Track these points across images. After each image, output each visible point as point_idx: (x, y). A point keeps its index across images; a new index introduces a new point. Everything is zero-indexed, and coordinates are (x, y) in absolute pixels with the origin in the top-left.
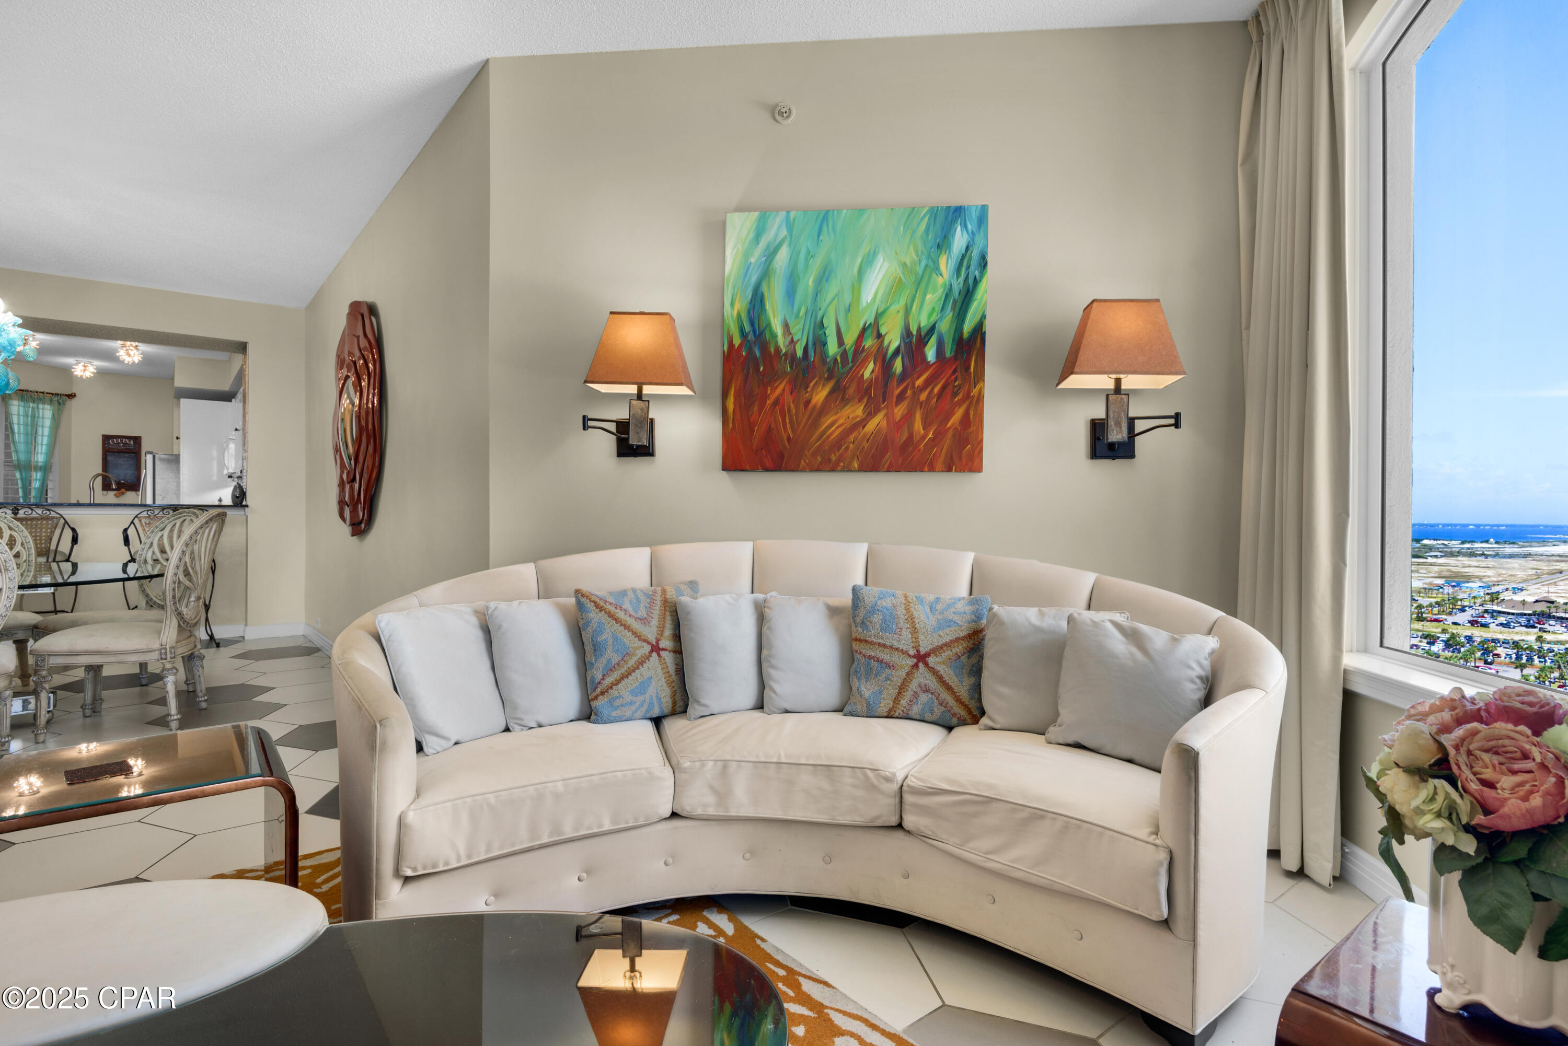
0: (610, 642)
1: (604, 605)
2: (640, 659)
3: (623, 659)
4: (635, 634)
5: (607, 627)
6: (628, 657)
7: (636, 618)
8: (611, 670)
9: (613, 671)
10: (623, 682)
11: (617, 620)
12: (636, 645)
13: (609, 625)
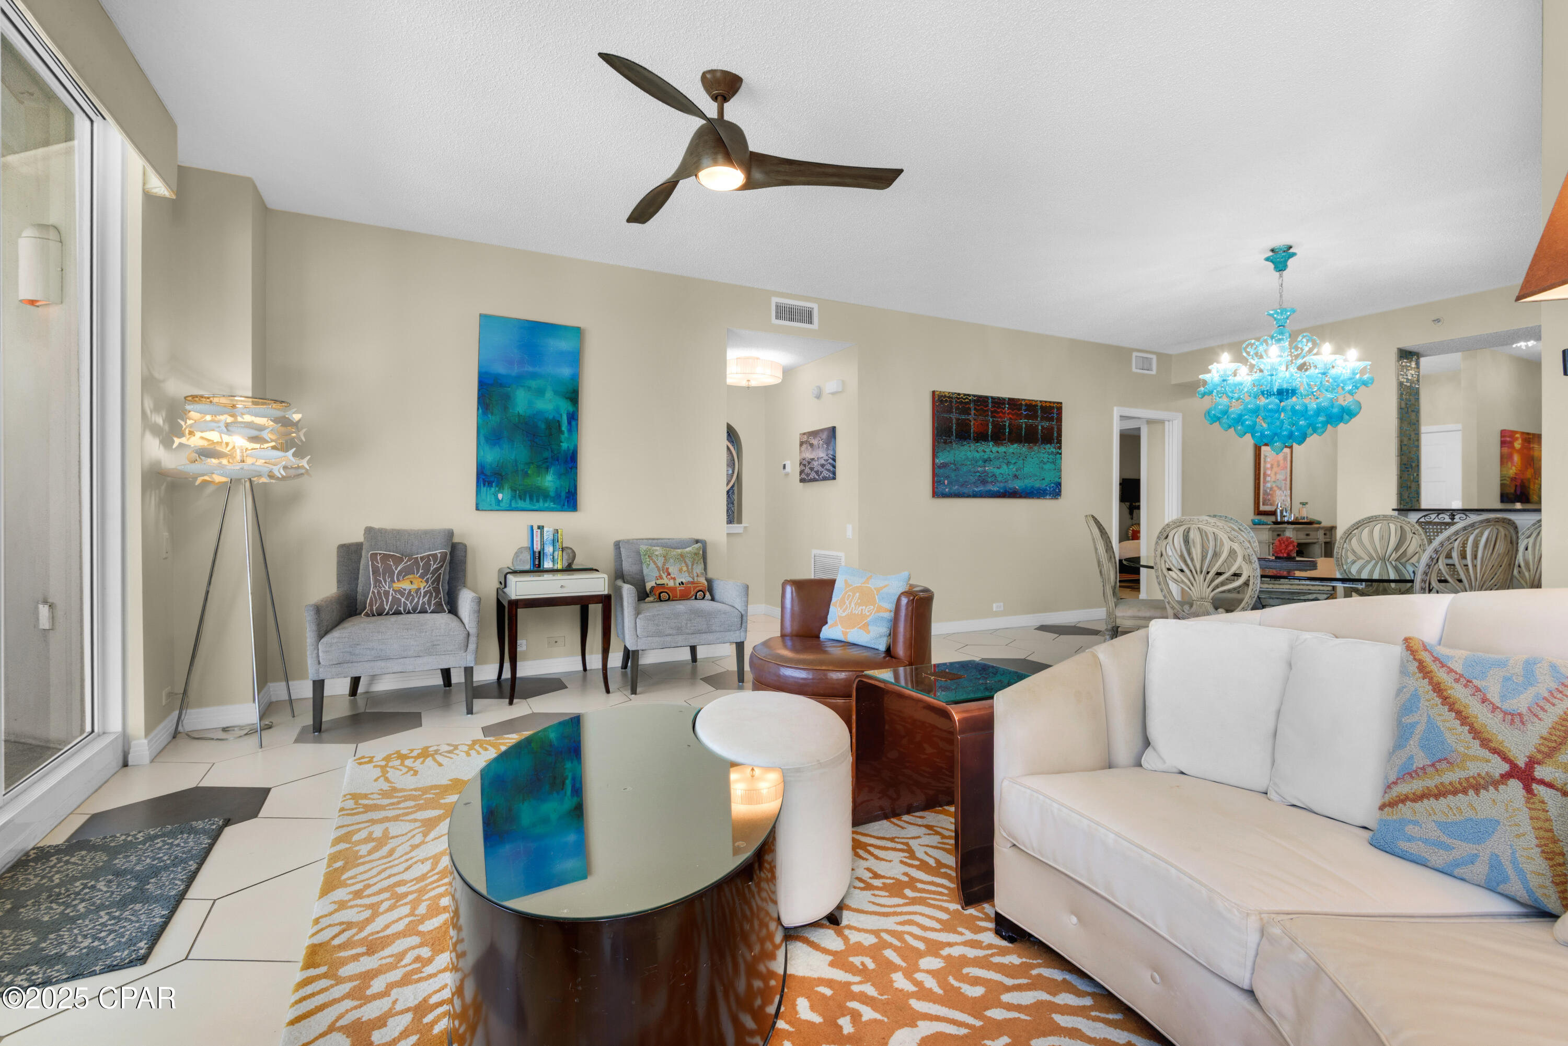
0: (1420, 729)
1: (1436, 670)
2: (1474, 778)
3: (1433, 765)
4: (1475, 732)
5: (1423, 704)
6: (1444, 765)
7: (1505, 713)
8: (1410, 774)
9: (1412, 777)
10: (1425, 801)
11: (1445, 700)
12: (1471, 752)
13: (1427, 704)
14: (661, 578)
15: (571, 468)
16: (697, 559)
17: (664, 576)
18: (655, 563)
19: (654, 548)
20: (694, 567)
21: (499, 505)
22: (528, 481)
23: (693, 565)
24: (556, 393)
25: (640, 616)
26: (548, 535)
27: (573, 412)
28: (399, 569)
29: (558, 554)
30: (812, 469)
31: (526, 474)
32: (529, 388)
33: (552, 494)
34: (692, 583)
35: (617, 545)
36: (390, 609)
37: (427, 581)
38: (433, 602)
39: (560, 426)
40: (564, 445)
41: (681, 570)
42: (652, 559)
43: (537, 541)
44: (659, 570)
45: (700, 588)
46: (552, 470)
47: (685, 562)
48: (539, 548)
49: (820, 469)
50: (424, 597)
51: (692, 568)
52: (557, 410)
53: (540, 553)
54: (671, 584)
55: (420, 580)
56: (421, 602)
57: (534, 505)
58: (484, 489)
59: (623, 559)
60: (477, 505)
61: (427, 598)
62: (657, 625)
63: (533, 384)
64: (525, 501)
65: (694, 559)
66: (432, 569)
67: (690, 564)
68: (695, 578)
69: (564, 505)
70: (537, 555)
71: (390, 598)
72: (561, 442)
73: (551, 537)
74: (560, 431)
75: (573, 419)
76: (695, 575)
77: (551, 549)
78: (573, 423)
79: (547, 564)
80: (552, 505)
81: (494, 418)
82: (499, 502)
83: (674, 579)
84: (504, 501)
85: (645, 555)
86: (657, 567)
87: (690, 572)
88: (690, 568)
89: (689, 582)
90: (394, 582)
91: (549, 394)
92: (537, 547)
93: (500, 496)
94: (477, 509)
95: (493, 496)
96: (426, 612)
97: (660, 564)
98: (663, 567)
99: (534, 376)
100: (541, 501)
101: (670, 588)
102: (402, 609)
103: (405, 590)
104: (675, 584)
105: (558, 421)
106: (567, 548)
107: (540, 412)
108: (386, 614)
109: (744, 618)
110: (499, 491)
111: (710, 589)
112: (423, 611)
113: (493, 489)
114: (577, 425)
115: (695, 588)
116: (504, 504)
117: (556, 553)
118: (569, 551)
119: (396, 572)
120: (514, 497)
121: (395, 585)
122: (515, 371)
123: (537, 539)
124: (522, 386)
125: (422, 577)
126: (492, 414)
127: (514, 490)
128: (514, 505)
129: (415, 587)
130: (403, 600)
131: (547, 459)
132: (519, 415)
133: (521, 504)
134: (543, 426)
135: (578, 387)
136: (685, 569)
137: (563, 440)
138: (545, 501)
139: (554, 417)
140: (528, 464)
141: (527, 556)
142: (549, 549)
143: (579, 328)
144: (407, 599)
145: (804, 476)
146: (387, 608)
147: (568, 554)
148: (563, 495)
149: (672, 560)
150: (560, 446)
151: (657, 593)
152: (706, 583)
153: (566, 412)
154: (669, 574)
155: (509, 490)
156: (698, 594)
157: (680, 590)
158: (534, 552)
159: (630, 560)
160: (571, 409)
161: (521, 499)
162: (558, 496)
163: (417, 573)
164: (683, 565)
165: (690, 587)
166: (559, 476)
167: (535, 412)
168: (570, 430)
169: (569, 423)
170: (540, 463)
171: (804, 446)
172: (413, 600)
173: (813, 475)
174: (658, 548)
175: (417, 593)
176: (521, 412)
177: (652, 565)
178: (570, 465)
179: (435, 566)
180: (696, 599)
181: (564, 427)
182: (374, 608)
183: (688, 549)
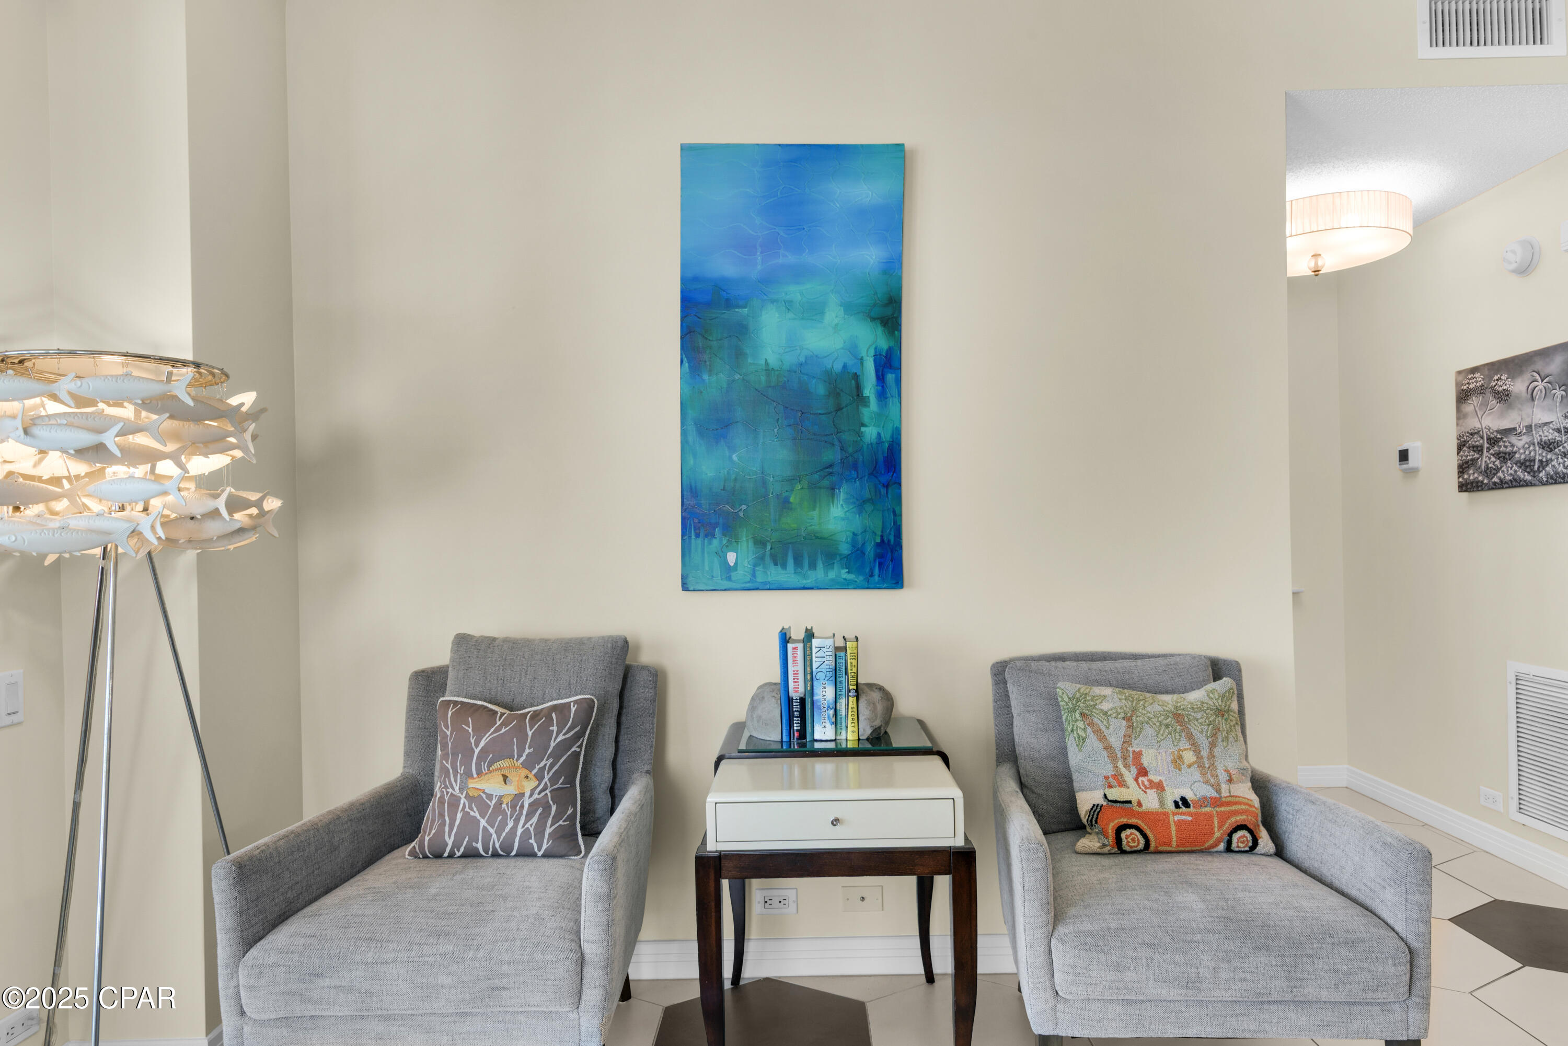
14: (1122, 784)
15: (887, 486)
16: (1224, 726)
17: (1129, 776)
18: (1102, 738)
19: (1097, 690)
20: (1217, 751)
21: (729, 579)
22: (789, 521)
23: (1213, 745)
24: (849, 308)
25: (1062, 930)
26: (822, 659)
27: (890, 351)
28: (482, 744)
29: (847, 705)
30: (1505, 457)
31: (785, 504)
32: (789, 305)
33: (845, 549)
34: (1216, 802)
35: (1000, 671)
36: (456, 845)
37: (539, 776)
38: (548, 831)
39: (859, 388)
40: (870, 433)
41: (1177, 761)
42: (1091, 724)
43: (796, 673)
44: (1113, 758)
45: (1240, 819)
46: (842, 494)
47: (1190, 737)
48: (801, 689)
49: (1539, 454)
50: (529, 816)
51: (1212, 756)
52: (852, 349)
53: (802, 701)
54: (1150, 802)
55: (525, 772)
56: (520, 831)
57: (805, 577)
58: (696, 543)
59: (1015, 711)
60: (684, 579)
61: (535, 819)
62: (1118, 967)
63: (794, 292)
64: (784, 566)
65: (1217, 729)
66: (553, 744)
67: (1204, 743)
68: (1224, 787)
69: (872, 575)
70: (796, 706)
71: (459, 816)
72: (863, 425)
73: (829, 662)
74: (859, 397)
75: (890, 367)
76: (1223, 777)
77: (830, 693)
78: (890, 377)
79: (822, 732)
80: (844, 574)
81: (714, 378)
82: (728, 570)
83: (1159, 787)
84: (740, 571)
85: (1073, 710)
86: (1108, 748)
87: (1206, 767)
88: (1205, 753)
89: (1203, 802)
90: (471, 776)
91: (833, 314)
92: (797, 688)
93: (731, 557)
94: (685, 587)
95: (716, 560)
96: (534, 855)
97: (1116, 742)
98: (1124, 750)
99: (799, 274)
100: (820, 565)
101: (1146, 815)
102: (479, 846)
103: (490, 797)
104: (1162, 803)
105: (856, 377)
106: (871, 686)
107: (812, 359)
108: (451, 856)
109: (1420, 962)
110: (729, 547)
111: (1269, 818)
112: (526, 853)
113: (715, 542)
114: (898, 381)
115: (1223, 818)
116: (742, 574)
117: (842, 702)
118: (876, 696)
119: (477, 751)
120: (760, 560)
121: (472, 784)
122: (758, 267)
123: (796, 667)
124: (773, 301)
125: (528, 765)
126: (710, 372)
127: (760, 543)
128: (760, 578)
129: (510, 790)
130: (483, 823)
131: (831, 466)
132: (768, 370)
133: (775, 574)
134: (820, 389)
135: (900, 289)
136: (1189, 757)
137: (866, 419)
138: (829, 565)
139: (845, 367)
140: (791, 481)
141: (773, 710)
142: (825, 693)
143: (899, 147)
144: (491, 822)
145: (1472, 475)
146: (450, 842)
147: (872, 704)
148: (870, 550)
149: (1149, 731)
150: (860, 434)
151: (1111, 829)
152: (1255, 801)
153: (872, 352)
154: (1143, 772)
155: (751, 544)
156: (1236, 837)
157: (1179, 824)
158: (790, 700)
159: (1032, 718)
160: (884, 344)
161: (776, 564)
162: (858, 552)
163: (520, 756)
164: (1184, 744)
165: (1209, 817)
166: (861, 504)
167: (803, 359)
168: (882, 395)
169: (881, 378)
170: (816, 476)
171: (1475, 401)
172: (504, 824)
173: (1508, 471)
174: (1107, 691)
175: (514, 807)
176: (773, 361)
177: (1093, 741)
178: (884, 479)
179: (561, 738)
180: (1229, 849)
181: (869, 389)
182: (427, 838)
183: (1195, 696)
